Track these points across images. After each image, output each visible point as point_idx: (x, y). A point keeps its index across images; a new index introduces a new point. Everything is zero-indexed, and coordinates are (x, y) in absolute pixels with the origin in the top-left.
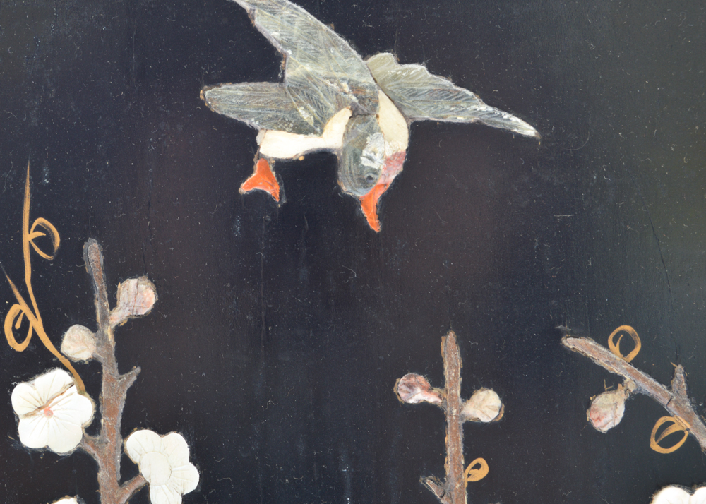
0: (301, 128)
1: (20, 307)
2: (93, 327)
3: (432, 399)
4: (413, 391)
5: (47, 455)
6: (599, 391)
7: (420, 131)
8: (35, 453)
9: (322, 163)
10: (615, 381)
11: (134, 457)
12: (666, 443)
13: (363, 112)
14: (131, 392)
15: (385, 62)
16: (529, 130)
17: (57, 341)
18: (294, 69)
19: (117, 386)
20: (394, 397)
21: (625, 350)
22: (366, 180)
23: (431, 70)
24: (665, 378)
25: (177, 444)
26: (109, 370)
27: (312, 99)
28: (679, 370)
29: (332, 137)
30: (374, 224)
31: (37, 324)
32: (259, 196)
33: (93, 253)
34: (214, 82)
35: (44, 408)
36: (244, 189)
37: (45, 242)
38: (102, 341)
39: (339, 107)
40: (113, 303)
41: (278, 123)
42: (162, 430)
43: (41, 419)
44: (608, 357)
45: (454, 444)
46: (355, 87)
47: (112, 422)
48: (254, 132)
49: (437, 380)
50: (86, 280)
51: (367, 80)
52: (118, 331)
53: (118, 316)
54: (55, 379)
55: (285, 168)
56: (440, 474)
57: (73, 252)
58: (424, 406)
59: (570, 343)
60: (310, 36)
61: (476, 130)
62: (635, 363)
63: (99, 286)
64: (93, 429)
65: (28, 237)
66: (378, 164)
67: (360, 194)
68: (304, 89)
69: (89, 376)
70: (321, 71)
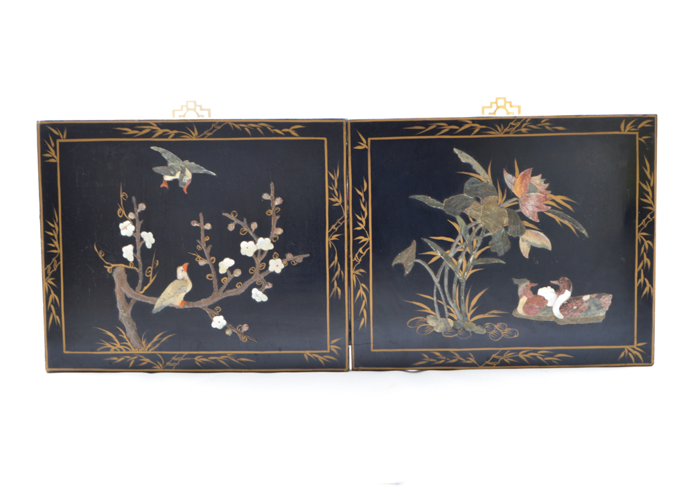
0: (171, 175)
1: (120, 209)
2: (134, 212)
3: (198, 225)
4: (195, 224)
5: (126, 237)
6: (230, 223)
7: (194, 175)
8: (124, 236)
9: (176, 181)
10: (233, 221)
11: (143, 237)
12: (243, 233)
13: (183, 172)
14: (142, 225)
15: (187, 162)
16: (214, 174)
17: (127, 215)
18: (170, 164)
19: (139, 223)
20: (191, 225)
21: (235, 215)
22: (184, 184)
23: (196, 163)
24: (242, 220)
25: (150, 234)
26: (137, 221)
27: (174, 170)
28: (245, 219)
29: (177, 176)
30: (186, 192)
31: (124, 212)
32: (164, 187)
33: (134, 199)
34: (155, 166)
35: (125, 228)
36: (161, 186)
37: (125, 197)
38: (136, 215)
39: (179, 170)
40: (138, 208)
41: (167, 174)
42: (147, 232)
43: (125, 230)
44: (231, 217)
45: (202, 234)
46: (181, 167)
47: (138, 230)
48: (162, 176)
49: (199, 222)
50: (132, 204)
51: (183, 166)
52: (139, 213)
53: (139, 211)
54: (127, 223)
55: (169, 182)
56: (200, 239)
57: (130, 199)
58: (196, 226)
59: (224, 214)
60: (172, 158)
61: (205, 175)
62: (237, 218)
63: (135, 205)
64: (135, 232)
65: (122, 196)
66: (186, 181)
67: (183, 187)
68: (172, 167)
69: (134, 222)
70: (175, 164)
